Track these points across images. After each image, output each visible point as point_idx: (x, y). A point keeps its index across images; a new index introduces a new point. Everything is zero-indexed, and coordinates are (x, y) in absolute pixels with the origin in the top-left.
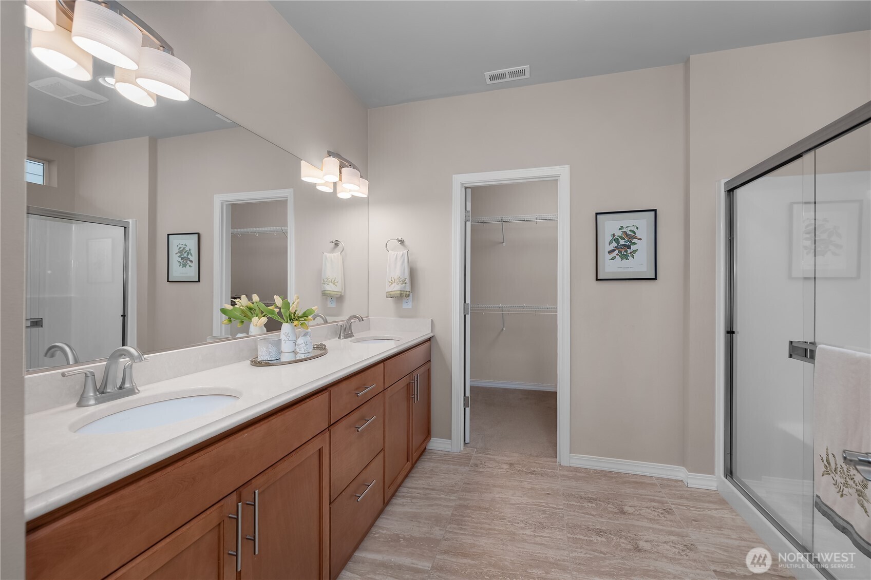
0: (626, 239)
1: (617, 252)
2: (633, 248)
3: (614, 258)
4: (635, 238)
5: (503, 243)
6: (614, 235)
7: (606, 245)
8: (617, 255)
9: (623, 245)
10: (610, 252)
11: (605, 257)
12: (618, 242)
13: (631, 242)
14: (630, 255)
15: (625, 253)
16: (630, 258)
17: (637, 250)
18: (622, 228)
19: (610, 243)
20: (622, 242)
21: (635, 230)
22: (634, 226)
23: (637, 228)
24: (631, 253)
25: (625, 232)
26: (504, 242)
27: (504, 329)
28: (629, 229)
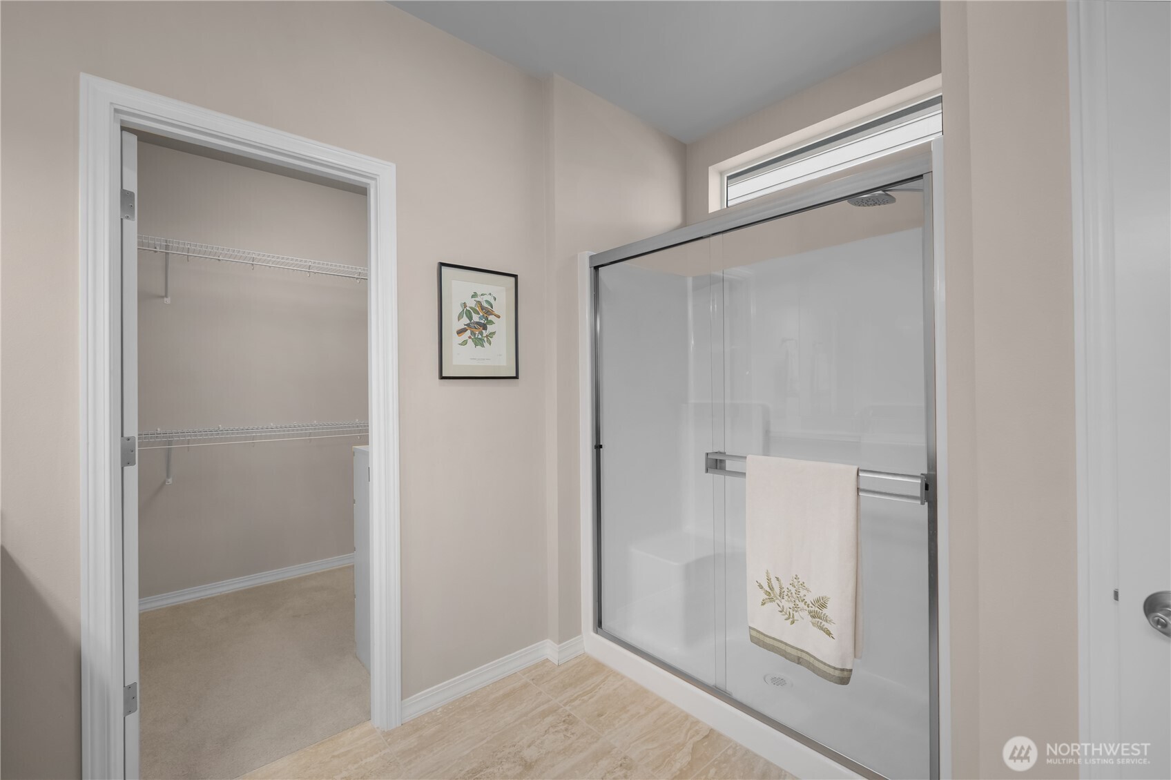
0: (481, 314)
1: (469, 332)
2: (490, 328)
3: (465, 343)
4: (491, 314)
5: (163, 297)
6: (465, 305)
7: (454, 322)
8: (470, 337)
9: (478, 323)
10: (460, 332)
11: (453, 341)
12: (470, 318)
13: (487, 319)
14: (485, 339)
15: (480, 337)
16: (486, 344)
17: (494, 333)
18: (475, 295)
19: (460, 317)
20: (476, 318)
21: (492, 301)
22: (490, 294)
23: (495, 299)
24: (487, 336)
25: (479, 303)
26: (166, 296)
27: (170, 480)
28: (485, 298)
